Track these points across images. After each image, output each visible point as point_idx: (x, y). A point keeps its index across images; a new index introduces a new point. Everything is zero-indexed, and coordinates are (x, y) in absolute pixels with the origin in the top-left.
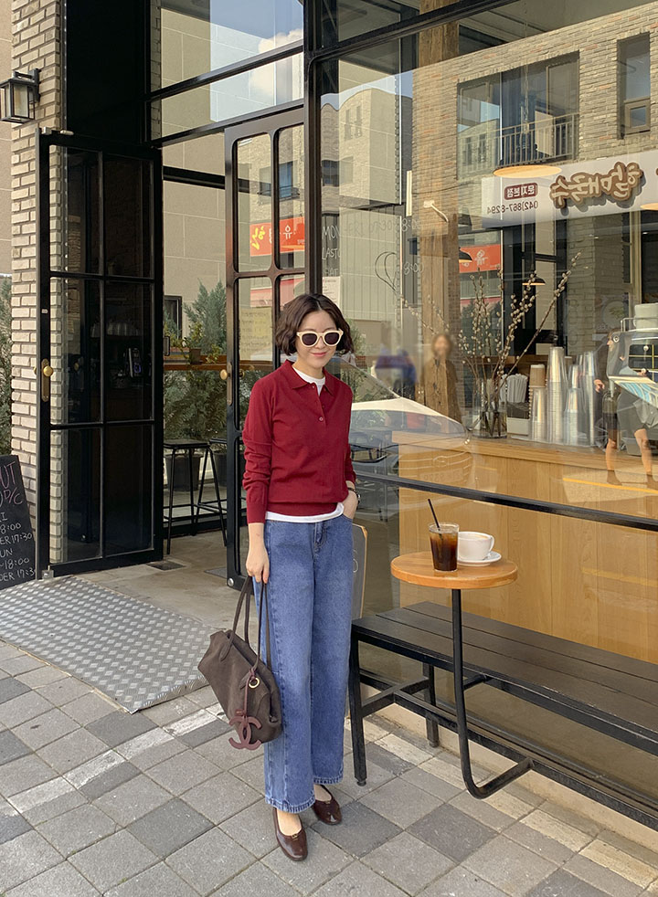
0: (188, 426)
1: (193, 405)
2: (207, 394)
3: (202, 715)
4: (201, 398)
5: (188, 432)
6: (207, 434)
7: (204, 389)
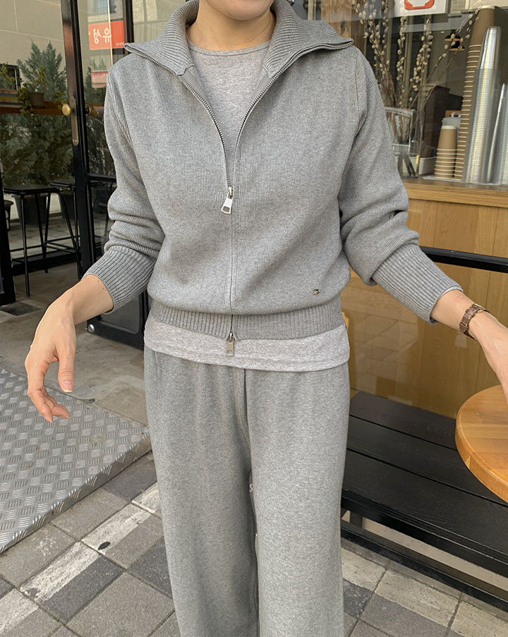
0: (33, 172)
1: (34, 154)
2: (48, 144)
3: (77, 553)
4: (42, 147)
5: (32, 176)
6: (51, 178)
7: (45, 139)
